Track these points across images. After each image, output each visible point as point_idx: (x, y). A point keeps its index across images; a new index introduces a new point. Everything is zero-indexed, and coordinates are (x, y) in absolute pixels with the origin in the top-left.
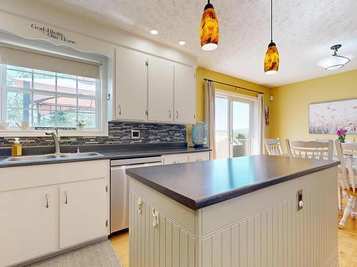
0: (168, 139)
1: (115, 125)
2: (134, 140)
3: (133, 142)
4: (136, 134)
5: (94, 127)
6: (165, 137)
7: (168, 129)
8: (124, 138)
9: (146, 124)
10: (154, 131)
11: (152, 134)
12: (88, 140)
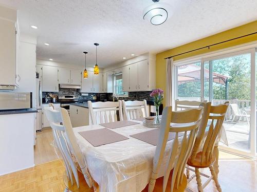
1: (130, 93)
4: (135, 96)
8: (132, 98)
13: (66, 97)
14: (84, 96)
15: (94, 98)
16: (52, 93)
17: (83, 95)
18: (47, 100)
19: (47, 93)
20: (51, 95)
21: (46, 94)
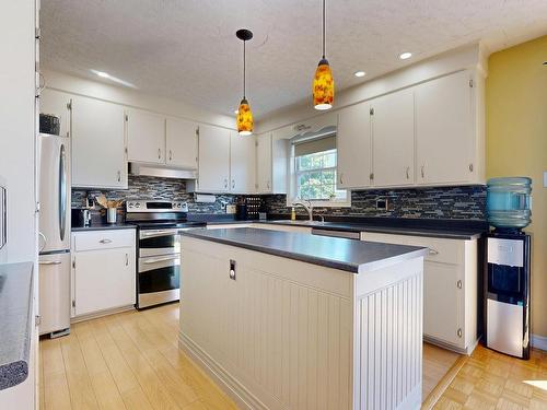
0: (439, 212)
1: (359, 195)
2: (380, 212)
3: (378, 215)
4: (382, 205)
5: (341, 198)
6: (430, 208)
7: (438, 196)
8: (367, 209)
9: (397, 190)
10: (409, 200)
11: (407, 204)
12: (335, 210)
13: (150, 206)
14: (201, 204)
15: (231, 210)
16: (104, 191)
17: (200, 199)
18: (87, 217)
19: (88, 191)
20: (101, 200)
21: (84, 194)
